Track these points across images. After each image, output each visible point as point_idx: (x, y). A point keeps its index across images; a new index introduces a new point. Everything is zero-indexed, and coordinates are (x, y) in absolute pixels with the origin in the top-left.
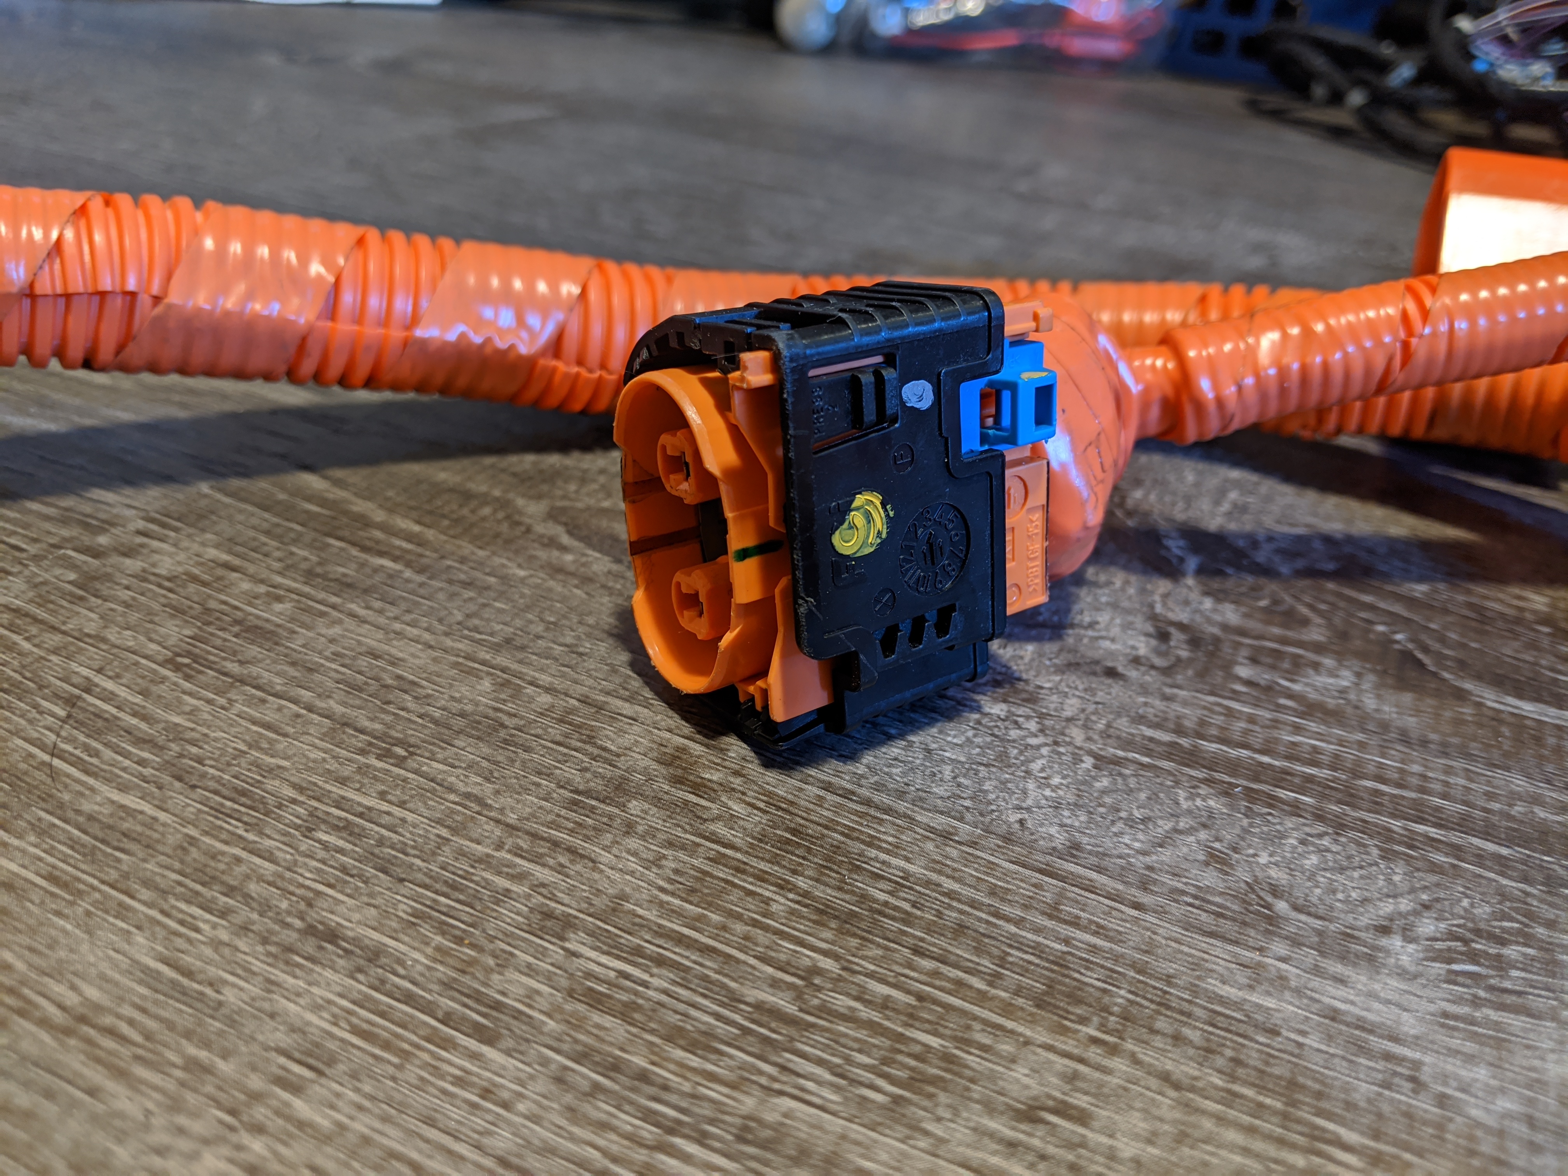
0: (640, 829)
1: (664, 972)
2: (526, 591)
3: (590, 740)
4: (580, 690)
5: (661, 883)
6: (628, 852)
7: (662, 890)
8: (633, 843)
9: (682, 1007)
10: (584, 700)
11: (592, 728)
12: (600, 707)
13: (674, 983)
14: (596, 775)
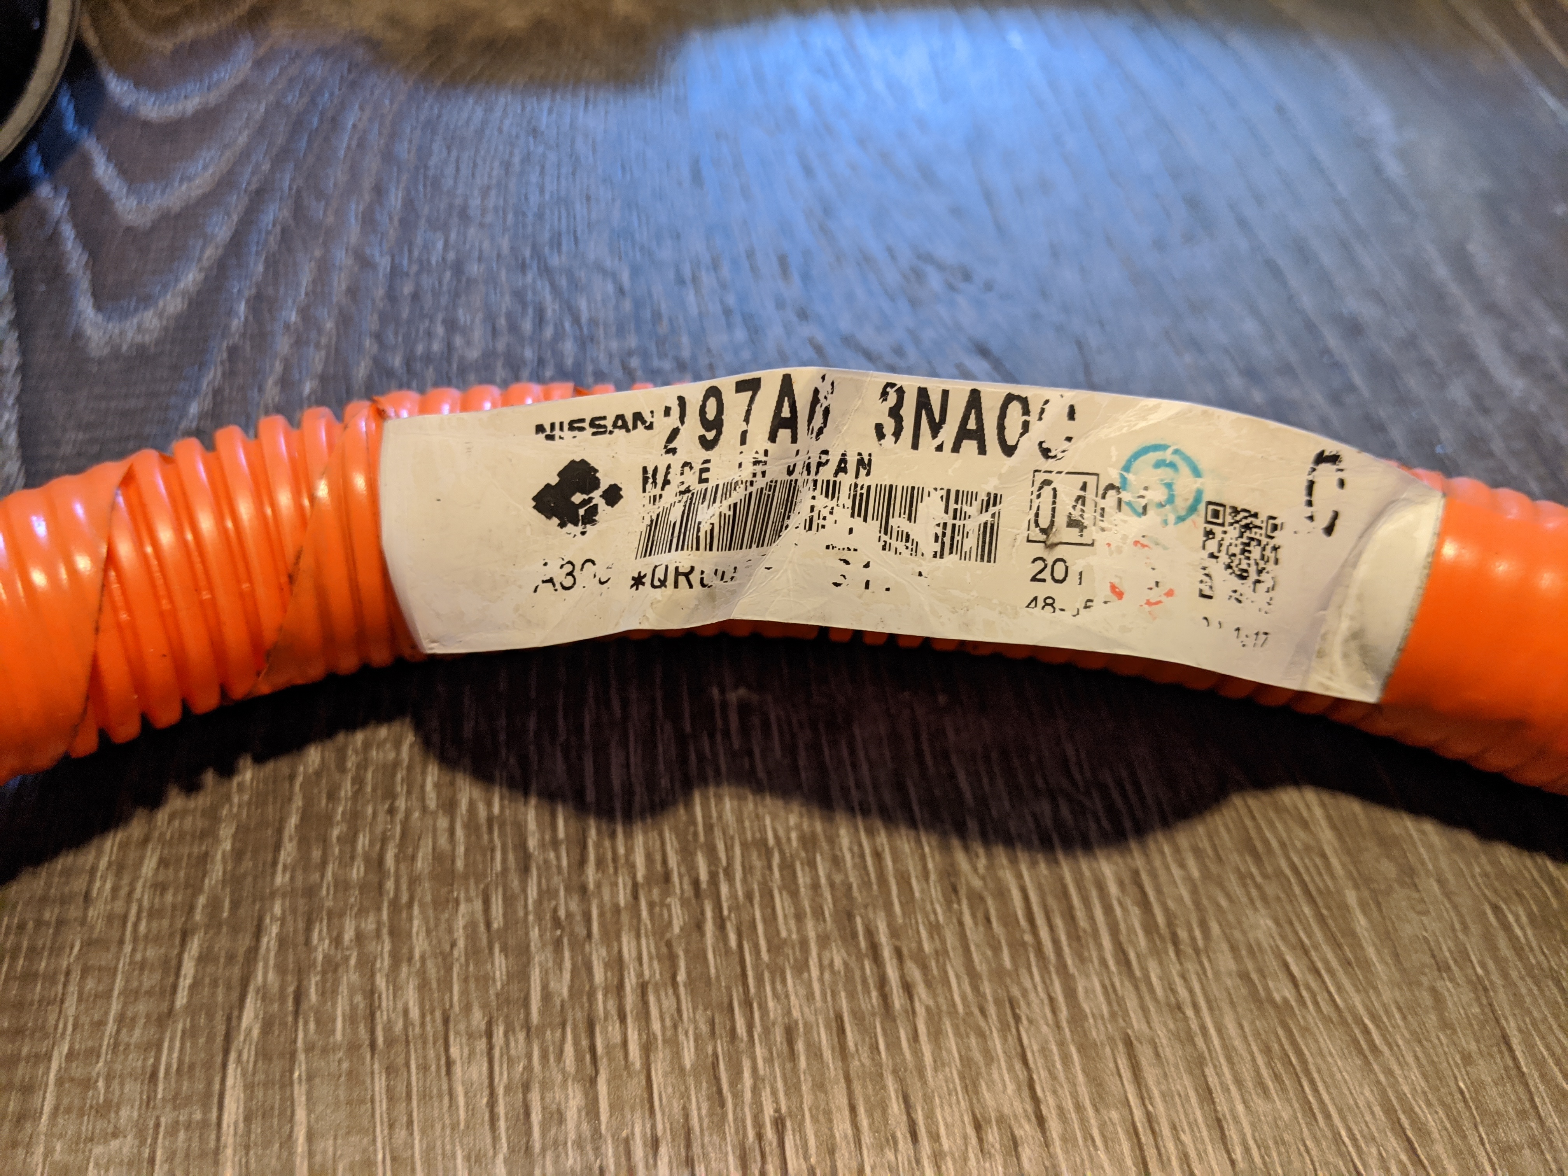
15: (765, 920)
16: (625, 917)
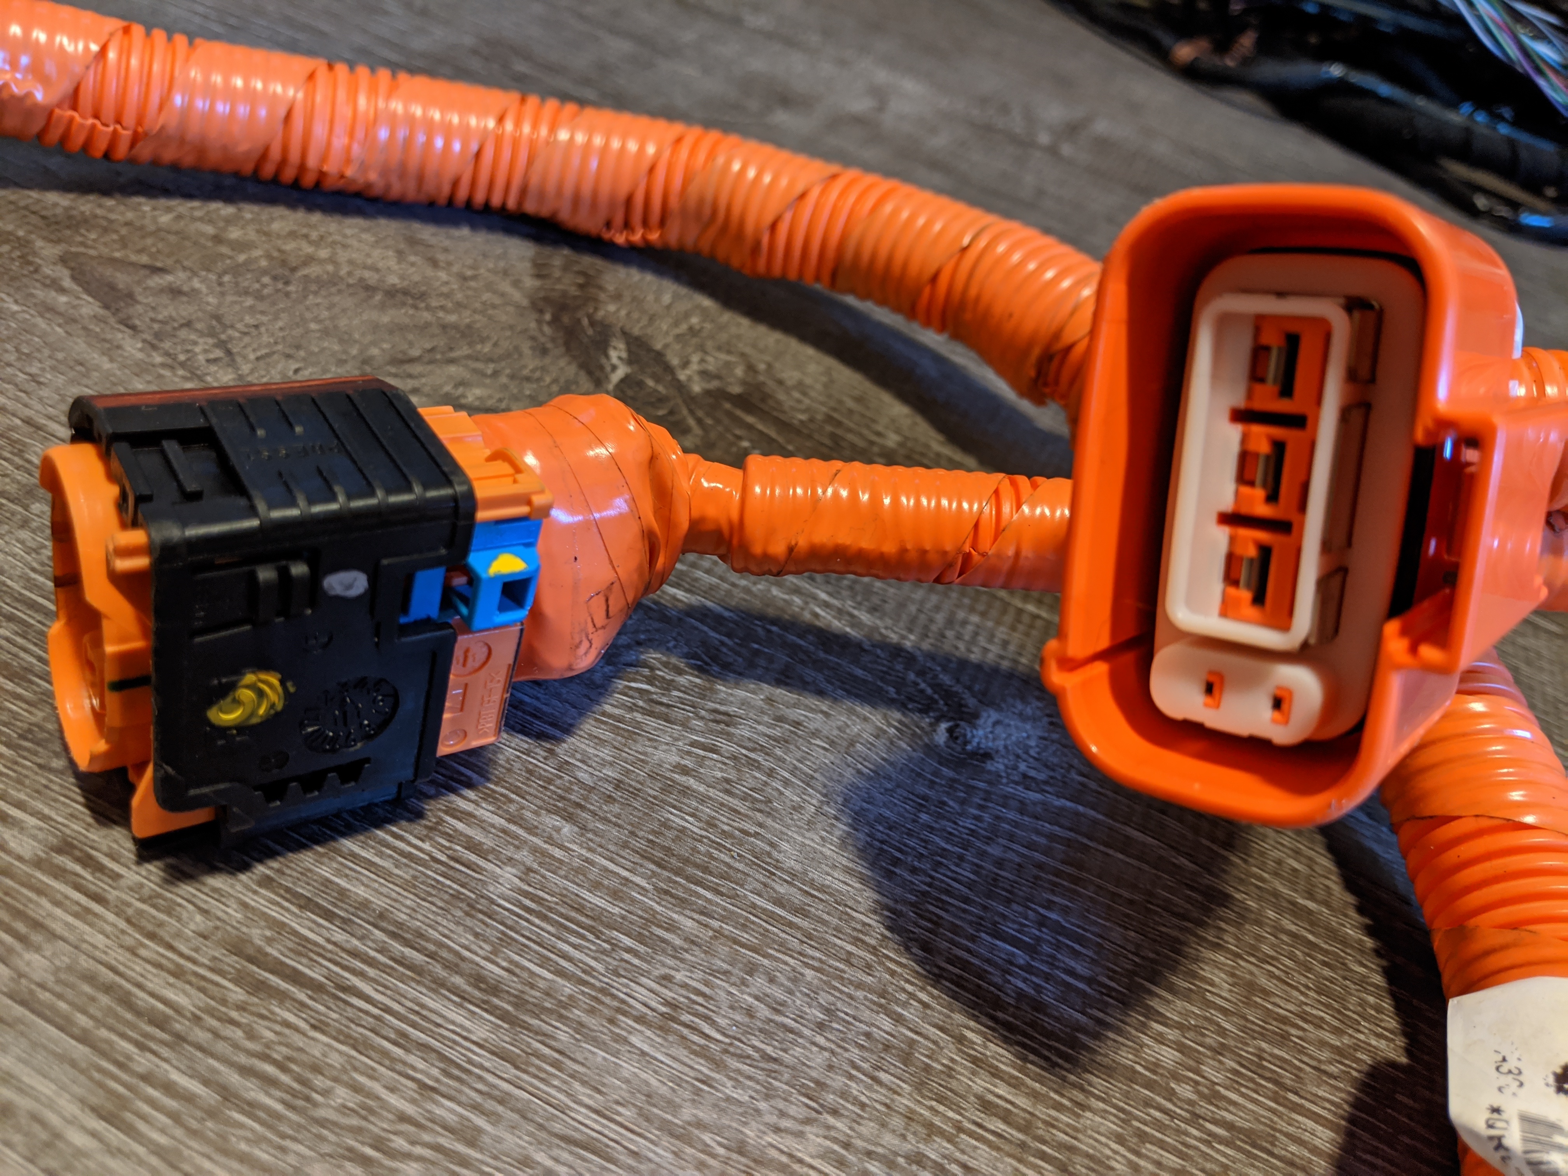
0: (34, 525)
1: (11, 625)
2: (13, 325)
3: (20, 453)
4: (28, 412)
5: (35, 565)
6: (18, 540)
7: (34, 570)
8: (24, 534)
9: (15, 650)
10: (28, 422)
11: (25, 444)
12: (39, 428)
13: (17, 633)
14: (14, 481)
15: (1162, 1141)
16: (1191, 1063)
